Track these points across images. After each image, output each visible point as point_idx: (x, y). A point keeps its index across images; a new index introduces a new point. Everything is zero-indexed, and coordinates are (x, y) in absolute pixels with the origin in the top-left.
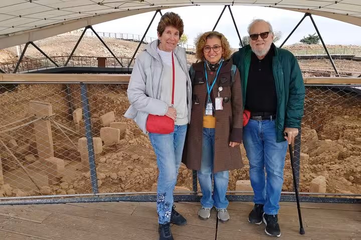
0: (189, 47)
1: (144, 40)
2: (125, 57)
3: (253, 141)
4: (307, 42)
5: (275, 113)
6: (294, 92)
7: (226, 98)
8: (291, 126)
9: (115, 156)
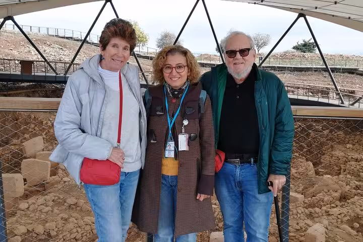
0: (150, 51)
1: (88, 39)
2: (60, 61)
3: (229, 192)
4: (301, 49)
5: (256, 153)
6: (281, 128)
7: (192, 135)
8: (277, 172)
9: (41, 200)
